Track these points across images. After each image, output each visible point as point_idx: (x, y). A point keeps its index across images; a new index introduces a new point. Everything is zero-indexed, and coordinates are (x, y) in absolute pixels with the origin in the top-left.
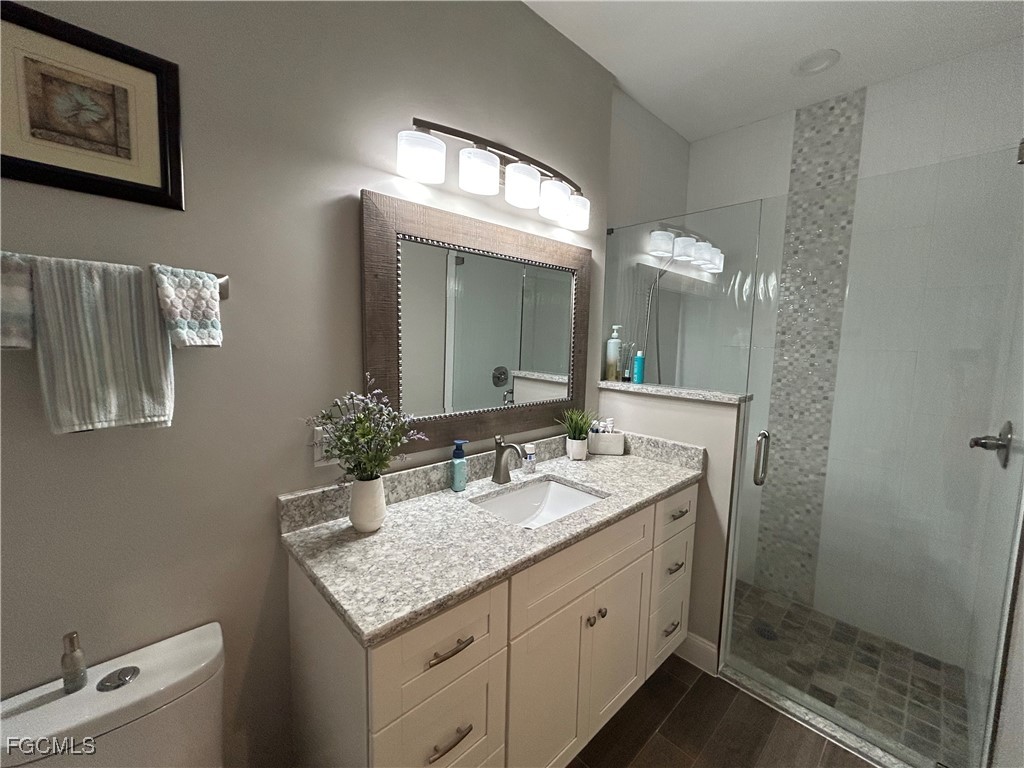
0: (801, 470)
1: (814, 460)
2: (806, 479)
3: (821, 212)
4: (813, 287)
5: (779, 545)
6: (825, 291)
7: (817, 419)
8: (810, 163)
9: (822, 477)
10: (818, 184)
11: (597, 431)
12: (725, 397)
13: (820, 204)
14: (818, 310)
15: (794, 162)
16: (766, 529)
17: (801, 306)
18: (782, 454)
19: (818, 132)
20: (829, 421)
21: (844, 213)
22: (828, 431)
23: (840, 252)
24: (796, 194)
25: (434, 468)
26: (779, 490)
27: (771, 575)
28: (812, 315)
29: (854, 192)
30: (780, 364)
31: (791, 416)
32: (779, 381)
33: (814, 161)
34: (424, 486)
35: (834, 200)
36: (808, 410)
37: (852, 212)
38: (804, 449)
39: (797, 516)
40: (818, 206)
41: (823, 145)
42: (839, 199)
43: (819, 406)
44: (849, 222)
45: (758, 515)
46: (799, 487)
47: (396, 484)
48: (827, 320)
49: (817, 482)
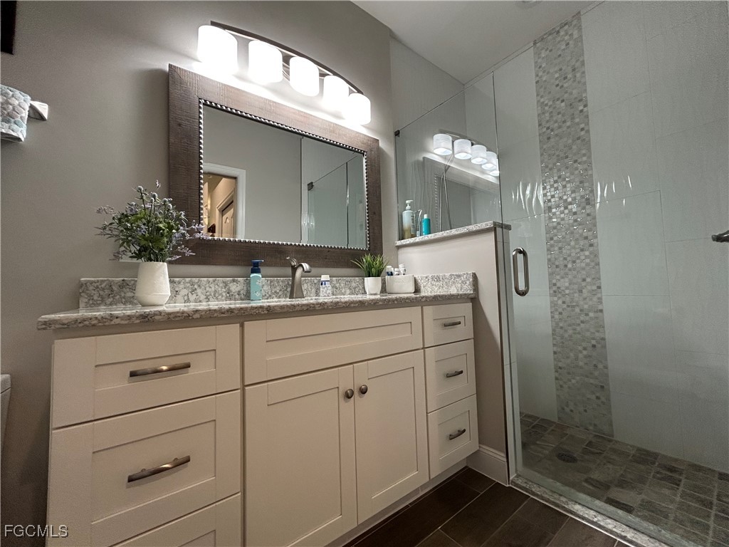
0: (581, 310)
1: (591, 300)
2: (587, 318)
3: (563, 104)
4: (566, 160)
5: (573, 381)
6: (575, 161)
7: (588, 265)
8: (548, 73)
9: (600, 314)
10: (557, 85)
11: (392, 274)
12: (483, 225)
13: (561, 99)
14: (572, 177)
15: (537, 75)
16: (560, 368)
17: (559, 177)
18: (564, 299)
19: (551, 51)
20: (598, 264)
21: (580, 101)
22: (598, 272)
23: (582, 129)
24: (542, 97)
25: (234, 281)
26: (566, 331)
27: (572, 411)
28: (569, 182)
29: (585, 83)
30: (551, 225)
31: (566, 266)
32: (552, 239)
33: (551, 71)
34: (224, 294)
35: (571, 93)
36: (578, 258)
37: (586, 97)
38: (581, 291)
39: (585, 352)
40: (560, 101)
41: (555, 59)
42: (574, 92)
43: (587, 253)
44: (585, 106)
45: (552, 356)
46: (582, 325)
47: (196, 286)
48: (581, 182)
49: (597, 318)
